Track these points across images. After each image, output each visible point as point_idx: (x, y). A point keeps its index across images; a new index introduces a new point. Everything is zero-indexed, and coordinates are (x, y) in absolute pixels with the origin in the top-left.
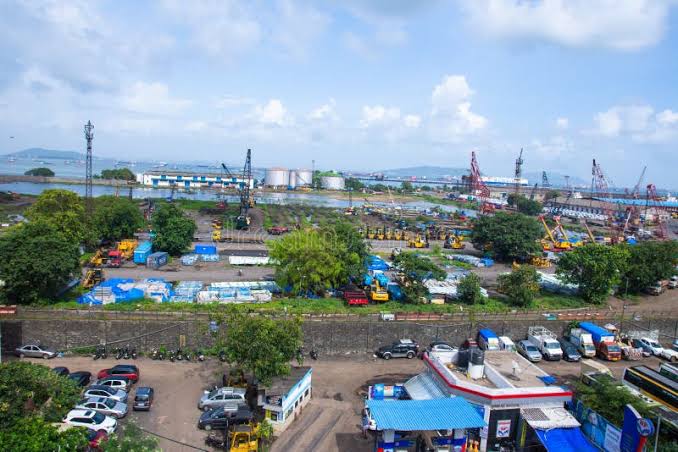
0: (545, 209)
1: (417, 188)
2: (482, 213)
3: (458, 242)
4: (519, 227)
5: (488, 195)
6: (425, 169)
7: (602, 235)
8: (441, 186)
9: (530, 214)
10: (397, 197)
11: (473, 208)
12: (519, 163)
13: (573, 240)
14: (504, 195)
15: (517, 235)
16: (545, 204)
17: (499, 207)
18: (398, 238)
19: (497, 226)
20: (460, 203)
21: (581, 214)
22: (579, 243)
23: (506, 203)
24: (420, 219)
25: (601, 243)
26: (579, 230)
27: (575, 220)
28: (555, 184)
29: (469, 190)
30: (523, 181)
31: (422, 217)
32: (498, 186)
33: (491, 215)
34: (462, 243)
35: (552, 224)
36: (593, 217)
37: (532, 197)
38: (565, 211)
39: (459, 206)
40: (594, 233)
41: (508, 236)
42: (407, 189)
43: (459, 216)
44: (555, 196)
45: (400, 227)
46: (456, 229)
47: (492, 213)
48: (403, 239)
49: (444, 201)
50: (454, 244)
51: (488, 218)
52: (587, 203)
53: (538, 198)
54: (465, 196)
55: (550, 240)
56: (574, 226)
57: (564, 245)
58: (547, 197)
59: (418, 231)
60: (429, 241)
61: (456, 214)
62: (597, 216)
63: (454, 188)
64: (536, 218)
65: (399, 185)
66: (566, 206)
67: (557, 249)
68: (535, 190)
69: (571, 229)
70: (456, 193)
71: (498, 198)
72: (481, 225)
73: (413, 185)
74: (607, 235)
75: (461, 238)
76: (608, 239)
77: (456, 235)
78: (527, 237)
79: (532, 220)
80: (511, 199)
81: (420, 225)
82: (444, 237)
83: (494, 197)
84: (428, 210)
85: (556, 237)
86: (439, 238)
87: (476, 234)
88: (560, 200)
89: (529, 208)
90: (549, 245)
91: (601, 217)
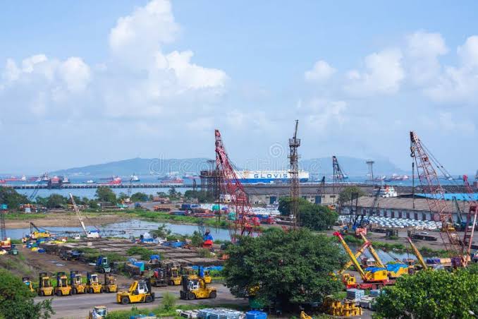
0: (342, 218)
1: (124, 197)
2: (239, 233)
3: (204, 287)
4: (305, 252)
5: (248, 204)
6: (135, 164)
7: (436, 254)
8: (166, 191)
9: (319, 228)
10: (92, 216)
11: (224, 226)
12: (294, 145)
13: (393, 266)
14: (273, 200)
15: (302, 267)
16: (340, 210)
17: (266, 220)
18: (98, 288)
19: (268, 254)
20: (199, 217)
21: (401, 223)
22: (401, 272)
23: (277, 212)
24: (133, 252)
25: (436, 268)
26: (399, 249)
27: (391, 233)
28: (355, 174)
29: (214, 196)
30: (303, 175)
31: (137, 247)
32: (260, 187)
33: (255, 235)
34: (212, 288)
35: (355, 242)
36: (419, 225)
37: (318, 199)
38: (376, 221)
39: (200, 223)
40: (425, 252)
41: (288, 269)
42: (106, 200)
43: (202, 242)
44: (356, 195)
45: (100, 270)
46: (198, 264)
47: (258, 230)
48: (105, 290)
49: (173, 218)
50: (196, 290)
51: (250, 240)
52: (407, 204)
53: (329, 201)
54: (207, 207)
55: (356, 269)
56: (391, 243)
57: (379, 276)
58: (342, 199)
59: (134, 273)
60: (154, 290)
61: (195, 238)
62: (424, 225)
63: (188, 194)
64: (329, 235)
65: (91, 195)
66: (374, 211)
67: (369, 285)
68: (322, 187)
69: (386, 249)
70: (193, 203)
71: (264, 206)
72: (241, 254)
73: (117, 192)
74: (442, 254)
75: (208, 279)
76: (446, 261)
77: (200, 275)
78: (318, 268)
79: (322, 240)
80: (285, 208)
81: (135, 262)
82: (178, 281)
83: (257, 204)
84: (147, 235)
85: (364, 263)
86: (171, 283)
87: (235, 270)
88: (365, 201)
89: (316, 219)
90: (356, 279)
91: (432, 226)
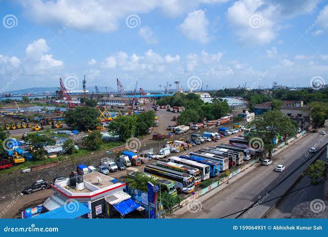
0: (98, 103)
1: (31, 99)
2: (69, 108)
3: (59, 124)
4: (89, 113)
5: (71, 100)
6: (37, 89)
7: (125, 112)
8: (45, 97)
9: (92, 106)
10: (21, 105)
11: (64, 107)
12: (84, 82)
13: (113, 116)
14: (78, 98)
15: (88, 117)
16: (98, 101)
17: (77, 104)
18: (25, 127)
19: (78, 114)
20: (56, 105)
21: (115, 104)
22: (115, 117)
23: (80, 102)
24: (36, 115)
25: (125, 115)
26: (115, 111)
27: (112, 107)
28: (102, 91)
29: (61, 98)
30: (87, 91)
31: (37, 114)
32: (75, 94)
33: (74, 109)
34: (61, 125)
35: (103, 110)
36: (120, 104)
37: (91, 98)
38: (107, 103)
39: (56, 106)
40: (122, 111)
41: (84, 118)
42: (26, 101)
43: (57, 112)
44: (102, 97)
45: (25, 121)
46: (56, 118)
47: (74, 108)
48: (27, 127)
49: (48, 104)
50: (56, 125)
51: (72, 110)
52: (117, 99)
53: (94, 98)
54: (59, 101)
55: (103, 117)
56: (113, 109)
57: (109, 118)
58: (98, 98)
59: (36, 122)
60: (43, 126)
61: (55, 111)
62: (121, 104)
63: (52, 98)
64: (95, 108)
65: (20, 99)
66: (107, 101)
67: (107, 121)
68: (92, 95)
69: (111, 111)
70: (54, 100)
71: (76, 101)
72: (69, 114)
73: (29, 98)
74: (126, 112)
75: (60, 122)
76: (127, 113)
77: (57, 121)
78: (93, 117)
79: (93, 109)
80: (82, 101)
81: (36, 118)
82: (50, 123)
83: (74, 100)
84: (40, 110)
85: (105, 115)
86: (48, 124)
87: (68, 119)
88: (105, 98)
89: (91, 104)
90: (103, 120)
91: (123, 104)
